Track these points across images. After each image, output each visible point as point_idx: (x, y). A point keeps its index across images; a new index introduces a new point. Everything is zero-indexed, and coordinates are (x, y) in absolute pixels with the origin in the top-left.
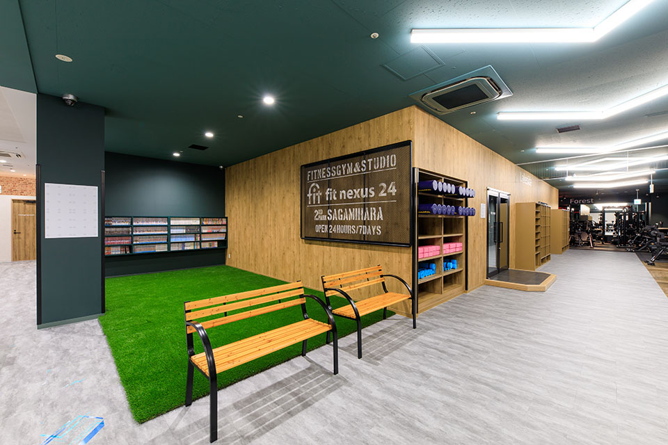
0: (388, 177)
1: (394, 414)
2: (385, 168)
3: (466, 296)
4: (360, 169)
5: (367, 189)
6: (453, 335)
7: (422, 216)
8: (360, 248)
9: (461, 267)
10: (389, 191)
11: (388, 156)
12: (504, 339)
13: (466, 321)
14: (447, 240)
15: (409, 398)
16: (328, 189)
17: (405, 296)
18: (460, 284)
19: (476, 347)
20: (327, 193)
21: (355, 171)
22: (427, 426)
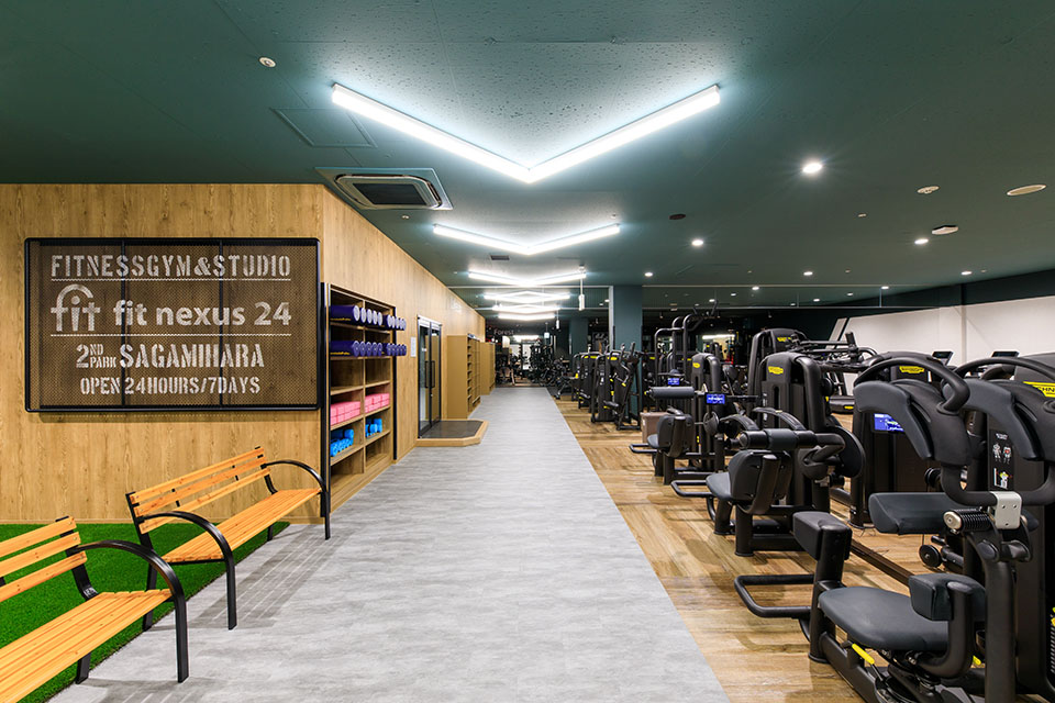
0: (272, 290)
1: (318, 689)
2: (267, 277)
3: (394, 468)
4: (211, 270)
5: (226, 310)
6: (386, 530)
7: (336, 358)
8: (210, 420)
9: (387, 428)
10: (277, 316)
11: (274, 258)
12: (449, 515)
13: (400, 504)
14: (370, 392)
15: (338, 652)
16: (123, 302)
17: (310, 492)
18: (386, 452)
19: (417, 537)
20: (118, 310)
21: (197, 271)
22: (371, 677)
